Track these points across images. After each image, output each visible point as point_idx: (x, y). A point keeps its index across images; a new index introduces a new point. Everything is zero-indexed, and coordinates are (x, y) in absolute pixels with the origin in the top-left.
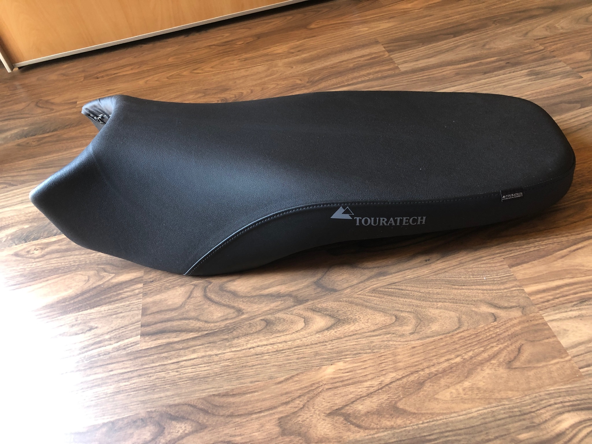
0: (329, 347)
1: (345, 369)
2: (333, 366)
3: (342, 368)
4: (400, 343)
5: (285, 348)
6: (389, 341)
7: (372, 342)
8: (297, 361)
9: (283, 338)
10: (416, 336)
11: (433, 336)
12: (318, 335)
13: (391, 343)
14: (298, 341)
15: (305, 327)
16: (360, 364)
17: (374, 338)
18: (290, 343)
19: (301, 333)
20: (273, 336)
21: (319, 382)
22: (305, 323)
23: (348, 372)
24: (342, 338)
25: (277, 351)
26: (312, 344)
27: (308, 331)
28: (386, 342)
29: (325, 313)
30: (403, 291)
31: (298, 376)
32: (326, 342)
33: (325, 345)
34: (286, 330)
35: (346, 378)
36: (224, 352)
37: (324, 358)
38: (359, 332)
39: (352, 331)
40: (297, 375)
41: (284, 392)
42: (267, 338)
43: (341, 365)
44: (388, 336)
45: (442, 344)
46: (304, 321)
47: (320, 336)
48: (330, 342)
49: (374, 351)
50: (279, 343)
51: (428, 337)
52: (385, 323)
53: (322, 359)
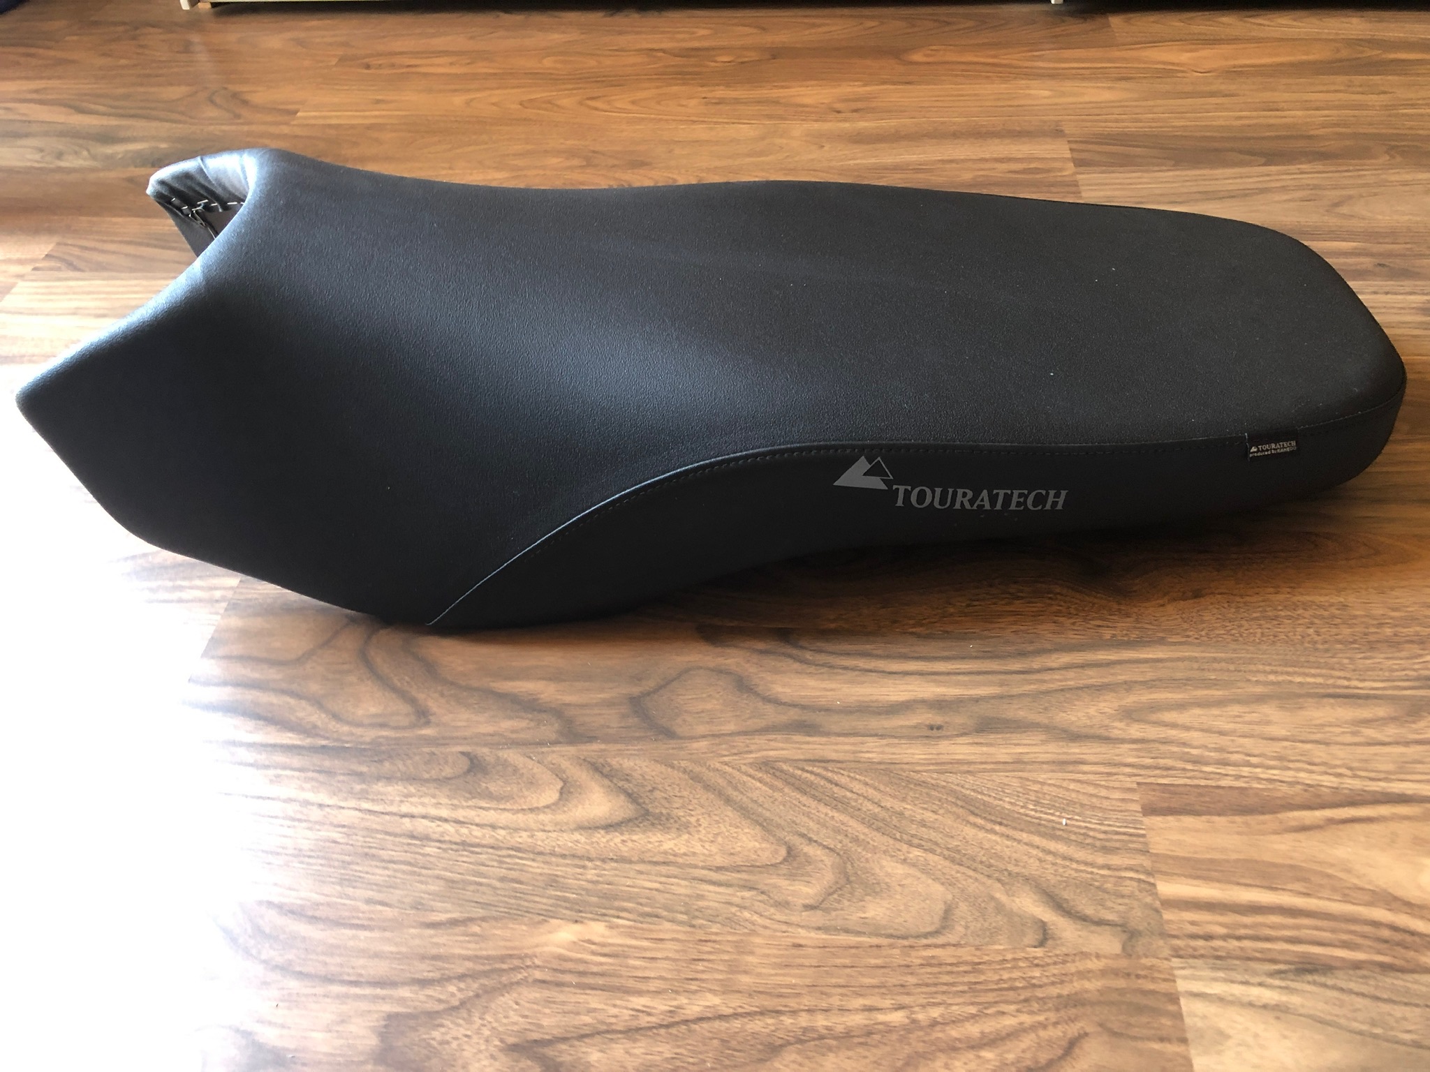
0: (591, 874)
1: (603, 945)
2: (577, 927)
3: (597, 939)
4: (767, 922)
5: (484, 842)
6: (745, 908)
7: (700, 897)
8: (498, 884)
9: (491, 816)
10: (817, 918)
11: (859, 933)
12: (577, 836)
13: (747, 914)
14: (524, 834)
15: (555, 804)
16: (645, 944)
17: (711, 888)
18: (502, 832)
19: (542, 817)
20: (470, 803)
21: (526, 956)
22: (561, 793)
23: (605, 955)
24: (631, 862)
25: (463, 843)
26: (553, 854)
27: (561, 817)
28: (734, 909)
29: (621, 784)
30: (836, 789)
31: (484, 924)
32: (590, 859)
33: (584, 867)
34: (508, 798)
35: (595, 969)
36: (342, 804)
37: (566, 900)
38: (680, 860)
39: (666, 853)
40: (483, 919)
41: (434, 951)
42: (455, 802)
43: (597, 930)
44: (747, 894)
45: (873, 961)
46: (562, 788)
47: (583, 839)
48: (598, 863)
49: (694, 922)
50: (477, 825)
51: (847, 931)
52: (754, 857)
53: (558, 898)
